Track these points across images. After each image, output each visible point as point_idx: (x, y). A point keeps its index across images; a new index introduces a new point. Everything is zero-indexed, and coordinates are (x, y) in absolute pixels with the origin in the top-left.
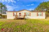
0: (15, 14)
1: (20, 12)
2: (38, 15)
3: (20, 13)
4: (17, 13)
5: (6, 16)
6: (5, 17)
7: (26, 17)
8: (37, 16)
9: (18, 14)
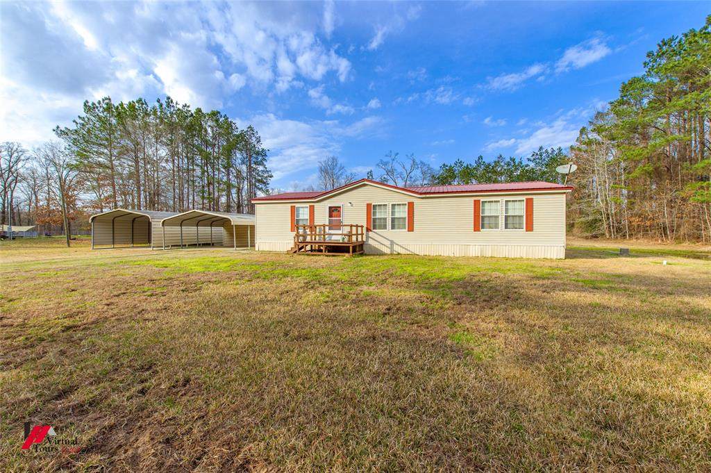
0: (304, 214)
1: (334, 202)
2: (479, 222)
3: (334, 211)
4: (312, 210)
5: (253, 227)
6: (244, 237)
7: (378, 240)
8: (476, 229)
9: (322, 217)
